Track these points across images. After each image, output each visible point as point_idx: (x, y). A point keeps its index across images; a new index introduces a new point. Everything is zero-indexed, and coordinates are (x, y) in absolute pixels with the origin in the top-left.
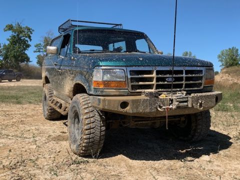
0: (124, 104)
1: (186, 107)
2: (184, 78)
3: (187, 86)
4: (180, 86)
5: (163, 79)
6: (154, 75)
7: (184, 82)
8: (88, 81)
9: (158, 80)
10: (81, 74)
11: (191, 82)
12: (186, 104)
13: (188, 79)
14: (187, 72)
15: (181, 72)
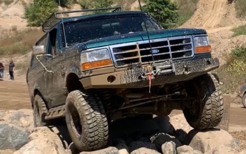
1: (171, 73)
2: (170, 48)
4: (167, 57)
6: (137, 49)
7: (170, 53)
11: (178, 51)
12: (170, 70)
13: (173, 49)
14: (172, 42)
15: (166, 43)
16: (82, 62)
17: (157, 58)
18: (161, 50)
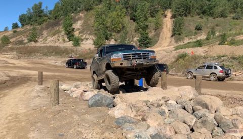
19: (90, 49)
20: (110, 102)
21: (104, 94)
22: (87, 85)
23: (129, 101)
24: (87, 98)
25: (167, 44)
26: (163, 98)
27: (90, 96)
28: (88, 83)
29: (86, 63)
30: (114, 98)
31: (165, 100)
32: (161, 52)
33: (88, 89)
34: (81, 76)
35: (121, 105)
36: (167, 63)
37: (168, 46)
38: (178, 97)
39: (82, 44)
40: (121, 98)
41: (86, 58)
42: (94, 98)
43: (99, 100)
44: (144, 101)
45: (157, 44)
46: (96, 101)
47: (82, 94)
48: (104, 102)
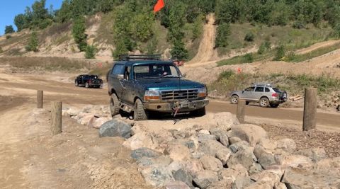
0: (159, 107)
1: (188, 108)
3: (189, 97)
4: (186, 97)
5: (177, 95)
6: (173, 93)
8: (142, 96)
9: (175, 95)
10: (139, 92)
13: (190, 94)
14: (189, 91)
15: (186, 91)
16: (146, 95)
17: (181, 98)
18: (184, 95)
19: (107, 62)
20: (127, 131)
21: (119, 121)
22: (101, 109)
23: (151, 131)
24: (98, 125)
25: (208, 58)
26: (195, 127)
27: (103, 123)
28: (102, 107)
29: (101, 81)
30: (132, 126)
31: (197, 129)
32: (200, 68)
33: (101, 114)
34: (94, 98)
35: (139, 134)
36: (206, 83)
37: (209, 61)
38: (212, 126)
39: (98, 55)
40: (141, 126)
41: (101, 75)
42: (106, 125)
43: (112, 128)
44: (170, 131)
45: (196, 58)
46: (109, 129)
47: (92, 121)
48: (119, 130)
